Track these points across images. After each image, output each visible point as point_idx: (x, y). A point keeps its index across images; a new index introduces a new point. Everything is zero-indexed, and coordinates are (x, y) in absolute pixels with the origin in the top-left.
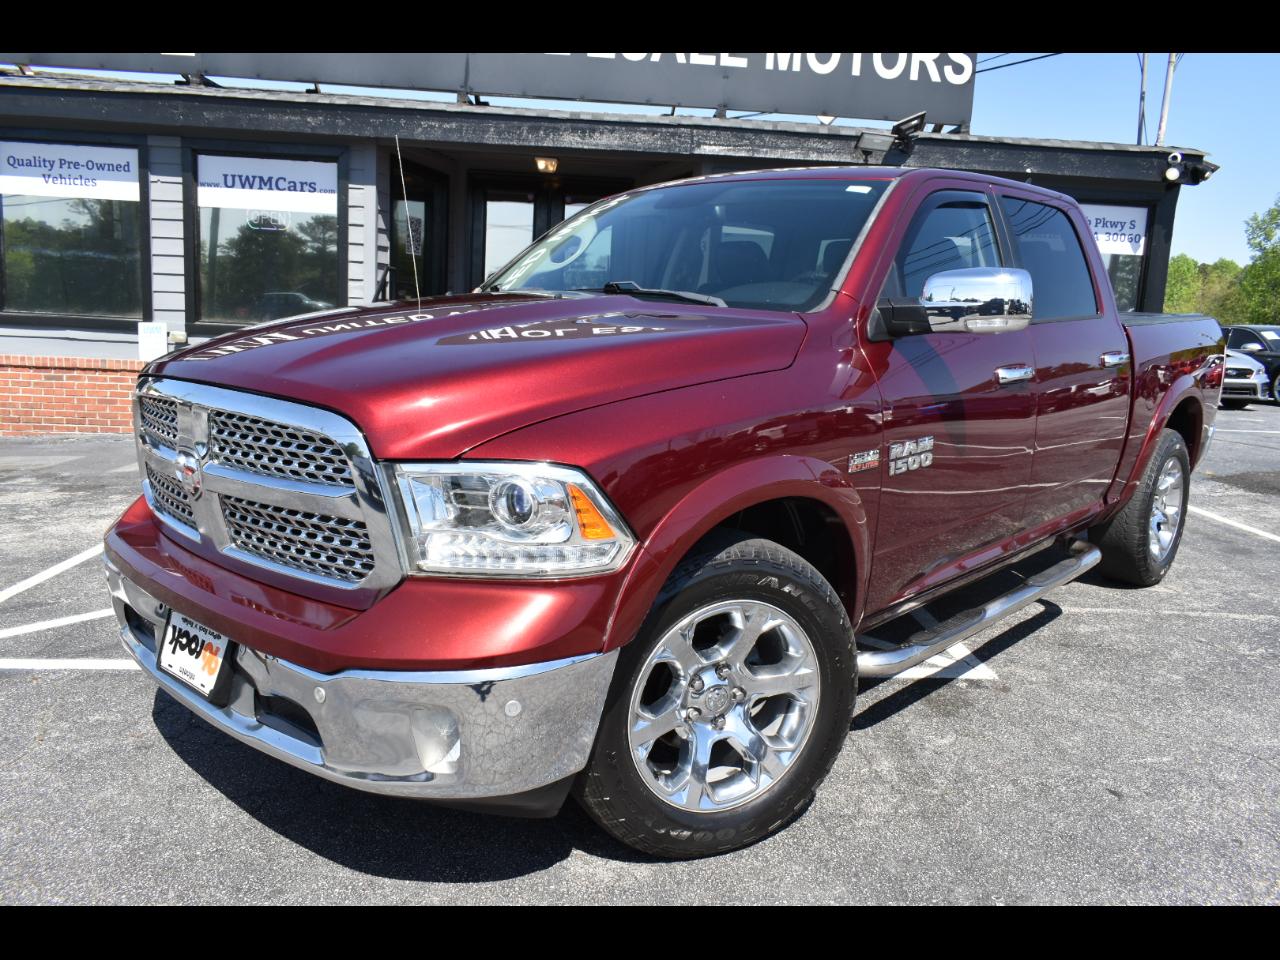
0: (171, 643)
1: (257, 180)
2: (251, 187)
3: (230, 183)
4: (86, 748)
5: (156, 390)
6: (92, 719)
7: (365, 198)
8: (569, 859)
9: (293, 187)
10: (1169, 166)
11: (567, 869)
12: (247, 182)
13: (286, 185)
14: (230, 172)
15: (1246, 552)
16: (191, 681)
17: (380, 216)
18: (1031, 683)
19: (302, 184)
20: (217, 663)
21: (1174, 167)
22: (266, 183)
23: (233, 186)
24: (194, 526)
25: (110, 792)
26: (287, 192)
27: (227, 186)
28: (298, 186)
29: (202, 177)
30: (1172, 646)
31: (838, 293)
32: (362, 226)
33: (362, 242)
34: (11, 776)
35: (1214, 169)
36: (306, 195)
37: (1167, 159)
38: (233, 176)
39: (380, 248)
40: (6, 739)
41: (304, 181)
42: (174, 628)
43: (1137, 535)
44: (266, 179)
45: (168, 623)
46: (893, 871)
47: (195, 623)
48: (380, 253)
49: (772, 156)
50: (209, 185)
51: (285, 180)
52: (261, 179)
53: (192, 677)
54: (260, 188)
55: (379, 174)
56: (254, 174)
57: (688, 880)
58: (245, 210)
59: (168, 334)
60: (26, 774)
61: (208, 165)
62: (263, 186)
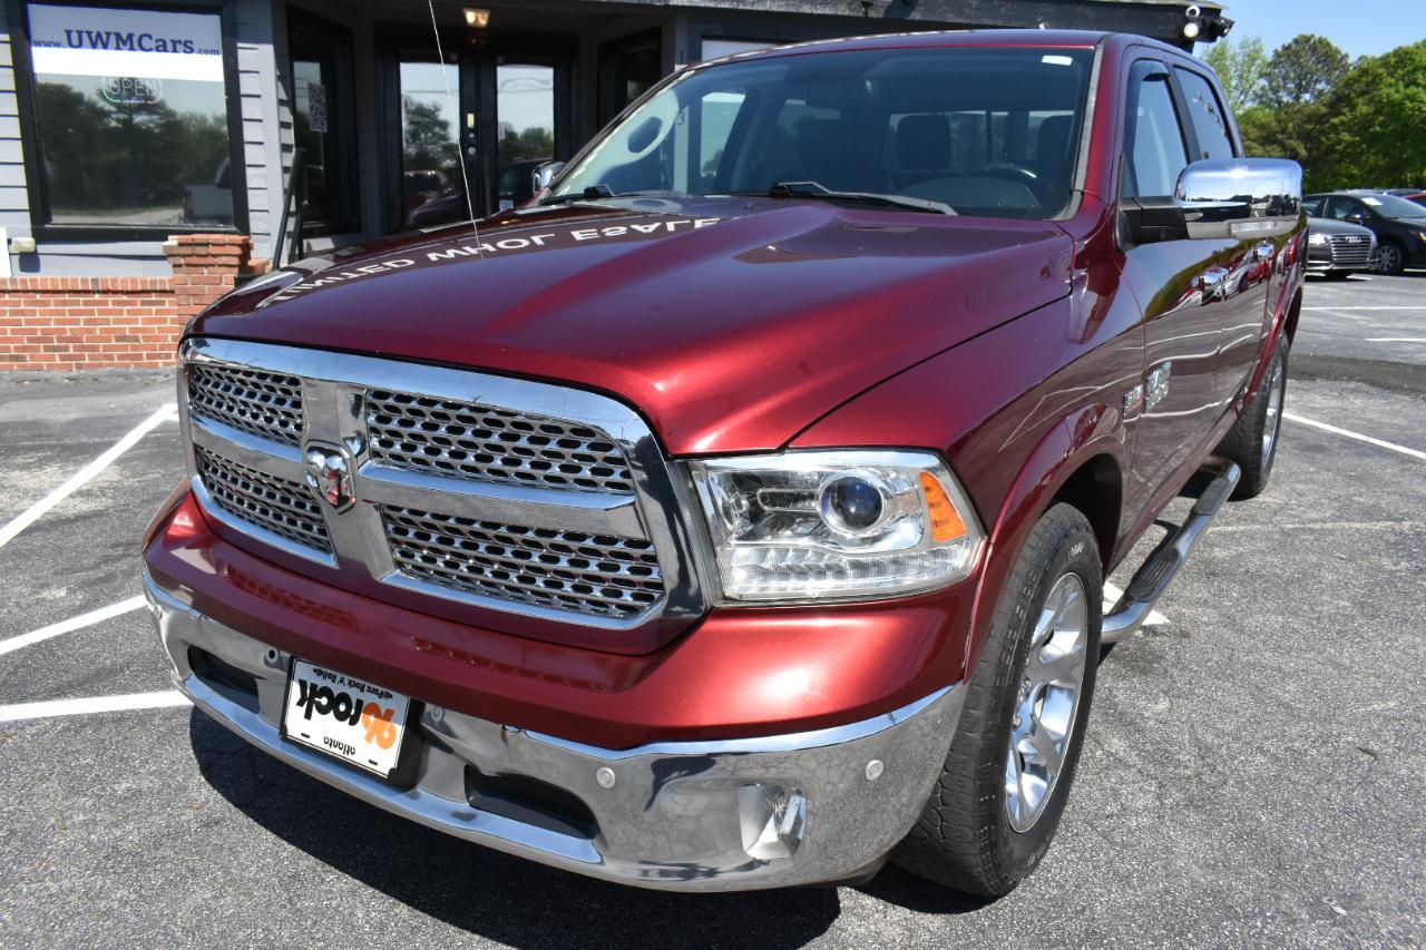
0: (300, 703)
1: (113, 38)
2: (105, 46)
3: (75, 42)
4: (132, 835)
5: (205, 355)
6: (122, 787)
7: (259, 59)
8: (840, 916)
9: (162, 47)
10: (1187, 21)
11: (842, 930)
12: (99, 41)
13: (153, 44)
14: (74, 27)
15: (1320, 449)
16: (350, 756)
17: (279, 83)
18: (1207, 624)
19: (174, 42)
20: (392, 732)
21: (1193, 22)
22: (126, 42)
23: (80, 45)
24: (325, 548)
25: (202, 895)
26: (154, 54)
27: (71, 45)
28: (170, 46)
29: (36, 34)
30: (1319, 566)
31: (1083, 193)
32: (259, 96)
33: (260, 118)
34: (47, 888)
35: (1230, 24)
36: (181, 57)
37: (1184, 12)
38: (80, 33)
39: (284, 125)
40: (12, 832)
41: (176, 39)
42: (303, 684)
43: (1254, 443)
44: (124, 36)
45: (290, 677)
46: (1202, 880)
47: (339, 676)
48: (283, 130)
49: (760, 8)
50: (48, 44)
51: (150, 37)
52: (118, 36)
53: (350, 750)
54: (118, 48)
55: (276, 30)
56: (108, 30)
57: (991, 925)
58: (100, 77)
59: (9, 241)
60: (66, 883)
61: (42, 18)
62: (121, 45)
